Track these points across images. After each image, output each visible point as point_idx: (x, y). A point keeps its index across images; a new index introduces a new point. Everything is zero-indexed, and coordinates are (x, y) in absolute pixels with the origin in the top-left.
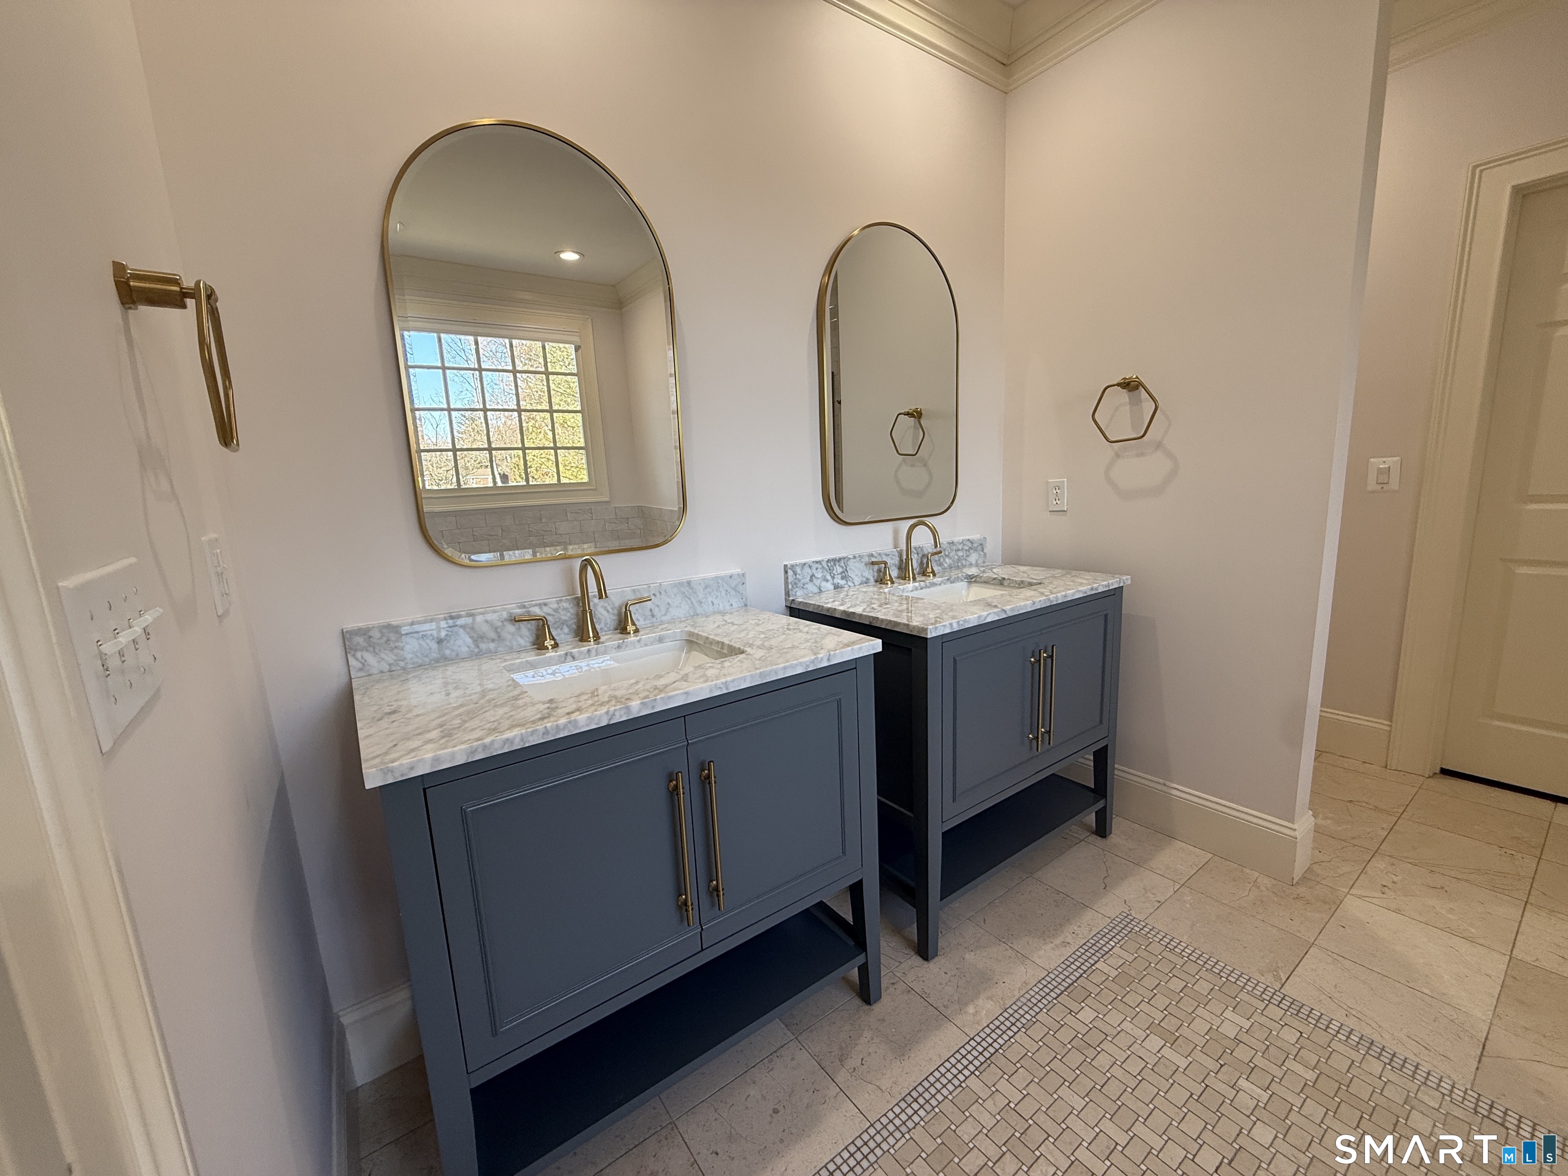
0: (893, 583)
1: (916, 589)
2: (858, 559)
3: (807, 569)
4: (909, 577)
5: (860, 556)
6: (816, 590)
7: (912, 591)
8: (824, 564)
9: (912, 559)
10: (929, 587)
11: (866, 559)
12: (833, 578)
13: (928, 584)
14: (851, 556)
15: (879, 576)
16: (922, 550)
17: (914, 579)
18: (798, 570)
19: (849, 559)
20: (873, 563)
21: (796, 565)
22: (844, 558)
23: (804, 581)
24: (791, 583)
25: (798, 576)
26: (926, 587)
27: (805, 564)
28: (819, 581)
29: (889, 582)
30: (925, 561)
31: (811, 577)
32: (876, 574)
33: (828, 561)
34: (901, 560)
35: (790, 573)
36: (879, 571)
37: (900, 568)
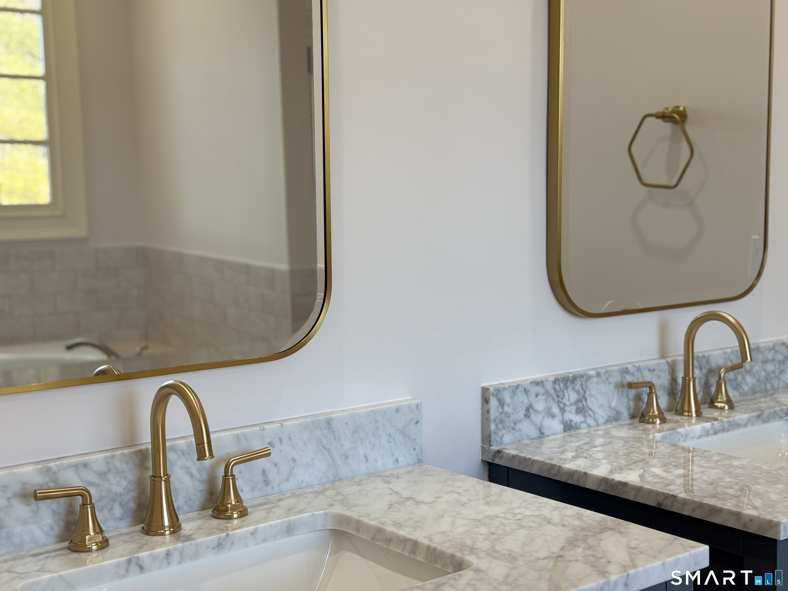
0: (663, 421)
1: (707, 433)
2: (604, 377)
3: (521, 397)
4: (690, 411)
5: (606, 372)
6: (534, 433)
7: (700, 437)
8: (549, 386)
9: (694, 379)
10: (728, 430)
11: (617, 378)
12: (563, 410)
13: (726, 425)
14: (592, 373)
15: (637, 407)
16: (708, 361)
17: (699, 414)
18: (507, 398)
19: (590, 377)
20: (631, 386)
21: (504, 389)
22: (582, 376)
23: (514, 417)
24: (495, 421)
25: (506, 409)
26: (724, 430)
27: (517, 387)
28: (540, 417)
29: (658, 421)
30: (713, 380)
31: (528, 410)
32: (632, 404)
33: (555, 381)
34: (674, 380)
35: (493, 402)
36: (638, 398)
37: (672, 393)
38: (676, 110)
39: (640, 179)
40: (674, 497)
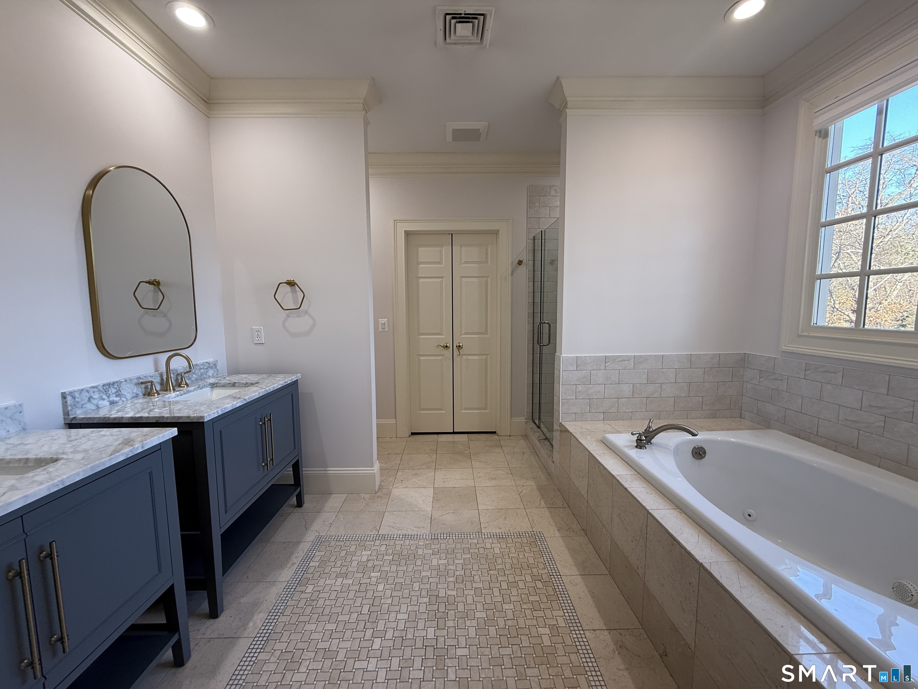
0: (158, 394)
1: (178, 396)
2: (128, 381)
3: (85, 394)
4: (170, 389)
5: (130, 379)
6: (93, 407)
7: (175, 397)
8: (101, 388)
9: (171, 378)
10: (186, 394)
11: (136, 381)
12: (109, 397)
13: (185, 392)
14: (122, 380)
15: (146, 391)
16: (176, 371)
17: (174, 390)
18: (77, 395)
19: (122, 382)
20: (142, 383)
21: (75, 391)
22: (118, 382)
23: (82, 402)
24: (70, 405)
25: (77, 400)
26: (184, 394)
27: (82, 390)
28: (97, 401)
29: (156, 395)
30: (179, 378)
31: (89, 398)
32: (143, 390)
33: (104, 385)
34: (162, 379)
35: (69, 398)
36: (146, 388)
37: (162, 384)
38: (155, 280)
39: (141, 306)
40: (163, 417)
